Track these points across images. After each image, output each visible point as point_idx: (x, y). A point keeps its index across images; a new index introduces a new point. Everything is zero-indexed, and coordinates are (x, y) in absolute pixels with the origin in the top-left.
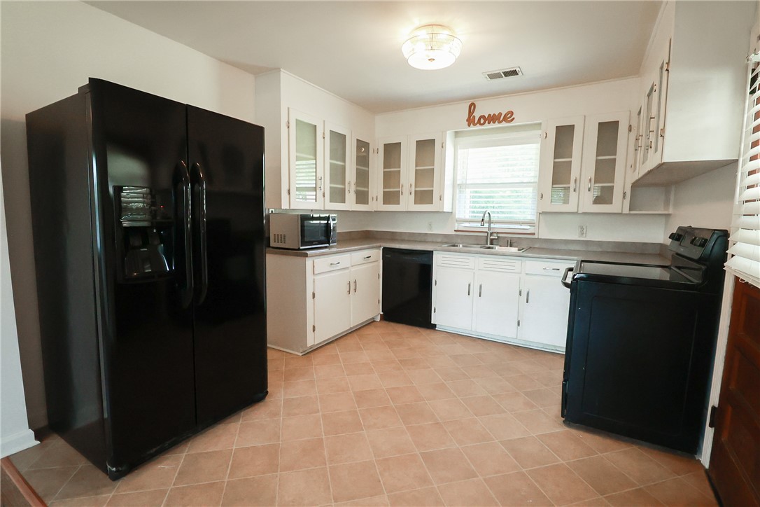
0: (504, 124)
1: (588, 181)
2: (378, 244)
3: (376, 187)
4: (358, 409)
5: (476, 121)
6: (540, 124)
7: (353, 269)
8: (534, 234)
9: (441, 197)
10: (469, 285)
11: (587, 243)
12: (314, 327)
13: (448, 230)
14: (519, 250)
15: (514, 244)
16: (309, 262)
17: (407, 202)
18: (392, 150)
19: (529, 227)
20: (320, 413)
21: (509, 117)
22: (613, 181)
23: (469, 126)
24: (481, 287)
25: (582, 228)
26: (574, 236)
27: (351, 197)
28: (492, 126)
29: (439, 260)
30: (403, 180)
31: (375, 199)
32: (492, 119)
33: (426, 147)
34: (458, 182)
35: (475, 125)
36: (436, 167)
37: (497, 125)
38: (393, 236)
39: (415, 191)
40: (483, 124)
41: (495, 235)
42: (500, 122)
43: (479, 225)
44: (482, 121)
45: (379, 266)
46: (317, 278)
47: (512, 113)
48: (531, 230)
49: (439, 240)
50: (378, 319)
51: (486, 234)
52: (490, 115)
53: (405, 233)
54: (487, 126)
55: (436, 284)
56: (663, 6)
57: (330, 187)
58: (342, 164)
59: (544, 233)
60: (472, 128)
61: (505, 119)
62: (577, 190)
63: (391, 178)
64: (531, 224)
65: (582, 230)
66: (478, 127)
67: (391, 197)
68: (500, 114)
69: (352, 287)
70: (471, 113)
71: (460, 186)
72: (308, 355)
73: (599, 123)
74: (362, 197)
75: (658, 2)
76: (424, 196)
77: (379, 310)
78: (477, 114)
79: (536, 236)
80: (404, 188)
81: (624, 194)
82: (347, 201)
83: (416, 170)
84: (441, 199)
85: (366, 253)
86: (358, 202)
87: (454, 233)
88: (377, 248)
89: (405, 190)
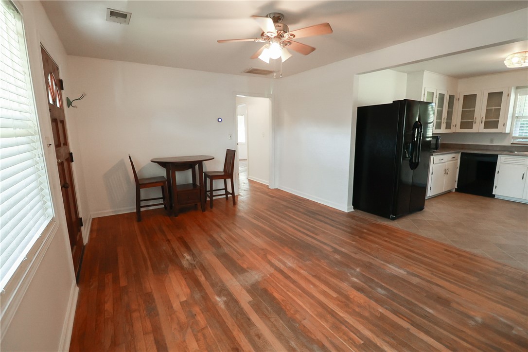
2: (459, 151)
3: (457, 119)
7: (447, 163)
9: (504, 124)
10: (523, 174)
12: (430, 188)
13: (506, 143)
16: (432, 158)
17: (478, 127)
18: (470, 100)
27: (443, 126)
29: (501, 159)
30: (476, 115)
31: (454, 126)
33: (496, 96)
34: (516, 115)
36: (502, 108)
39: (485, 121)
45: (457, 162)
46: (434, 165)
50: (454, 191)
53: (472, 145)
55: (498, 173)
57: (436, 122)
58: (442, 109)
63: (467, 113)
67: (466, 125)
69: (446, 172)
71: (517, 117)
74: (448, 126)
76: (492, 122)
77: (455, 186)
82: (442, 128)
83: (487, 110)
84: (504, 126)
85: (453, 155)
86: (447, 128)
87: (510, 145)
88: (458, 152)
89: (478, 121)
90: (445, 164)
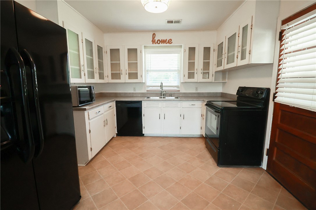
0: (168, 44)
1: (201, 70)
2: (114, 99)
3: (108, 71)
4: (137, 188)
5: (156, 42)
6: (181, 46)
7: (105, 114)
8: (179, 91)
9: (141, 75)
10: (160, 115)
11: (198, 93)
12: (91, 149)
13: (144, 91)
14: (175, 98)
15: (172, 96)
16: (86, 113)
17: (124, 78)
18: (115, 53)
19: (176, 88)
20: (119, 198)
21: (170, 41)
22: (209, 70)
23: (153, 44)
24: (165, 114)
25: (196, 88)
26: (194, 91)
27: (97, 75)
28: (163, 45)
29: (144, 105)
30: (122, 67)
31: (107, 77)
32: (163, 41)
33: (133, 52)
34: (147, 69)
35: (155, 43)
36: (138, 62)
37: (165, 45)
38: (116, 95)
39: (129, 73)
40: (160, 43)
41: (165, 92)
42: (166, 43)
43: (159, 88)
44: (159, 42)
45: (114, 110)
46: (90, 121)
47: (171, 40)
48: (178, 89)
49: (139, 95)
50: (115, 136)
51: (161, 92)
52: (162, 40)
53: (122, 93)
54: (161, 44)
55: (144, 116)
56: (244, 2)
57: (87, 70)
58: (91, 58)
59: (183, 91)
60: (154, 45)
61: (169, 42)
62: (197, 73)
63: (115, 66)
64: (177, 87)
65: (197, 89)
66: (157, 45)
67: (116, 75)
68: (166, 40)
69: (106, 123)
70: (153, 38)
72: (89, 165)
73: (204, 47)
74: (101, 76)
75: (243, 1)
76: (133, 75)
77: (115, 131)
78: (156, 39)
79: (180, 92)
80: (123, 71)
81: (213, 75)
82: (95, 78)
83: (128, 63)
84: (141, 77)
85: (109, 104)
86: (100, 78)
87: (146, 92)
88: (113, 101)
89: (123, 72)
90: (103, 115)
